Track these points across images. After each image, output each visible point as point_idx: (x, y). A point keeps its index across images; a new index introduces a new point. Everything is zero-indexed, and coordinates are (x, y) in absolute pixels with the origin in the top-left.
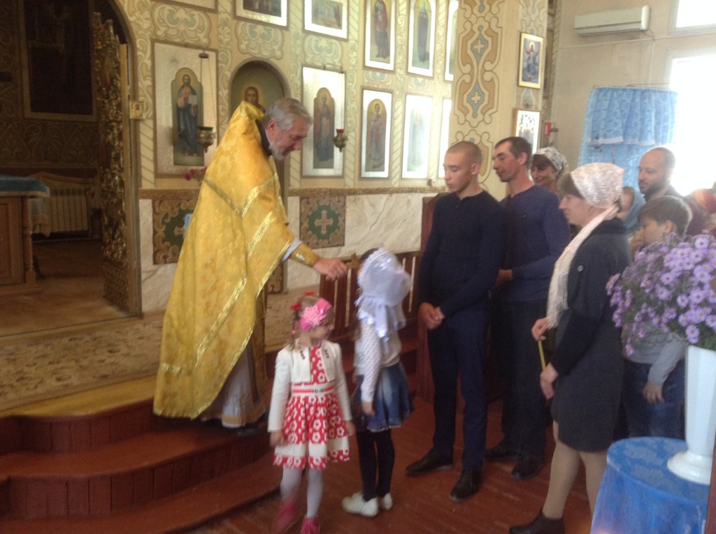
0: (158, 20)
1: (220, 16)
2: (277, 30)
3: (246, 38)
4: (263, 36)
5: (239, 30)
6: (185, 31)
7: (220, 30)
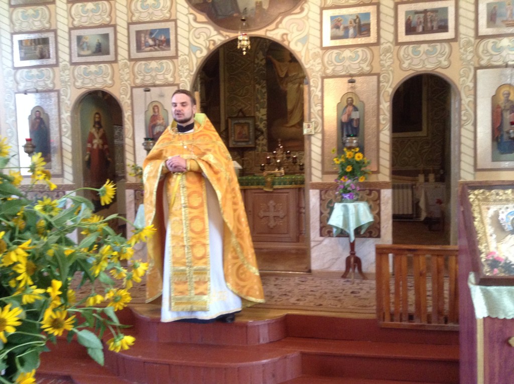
0: (327, 62)
1: (382, 47)
2: (444, 43)
3: (409, 57)
4: (427, 53)
5: (402, 53)
6: (349, 65)
7: (381, 57)
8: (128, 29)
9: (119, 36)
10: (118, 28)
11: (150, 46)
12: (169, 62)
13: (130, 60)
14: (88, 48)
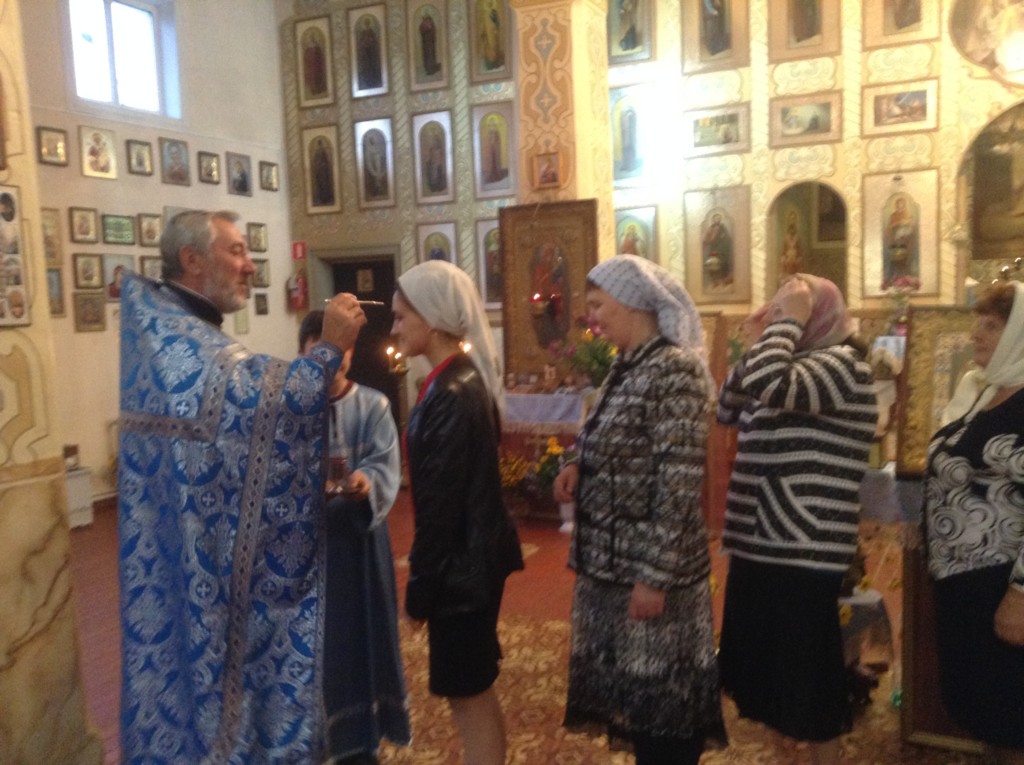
8: (862, 95)
9: (847, 105)
10: (846, 94)
11: (897, 116)
12: (924, 137)
13: (863, 136)
14: (799, 124)
